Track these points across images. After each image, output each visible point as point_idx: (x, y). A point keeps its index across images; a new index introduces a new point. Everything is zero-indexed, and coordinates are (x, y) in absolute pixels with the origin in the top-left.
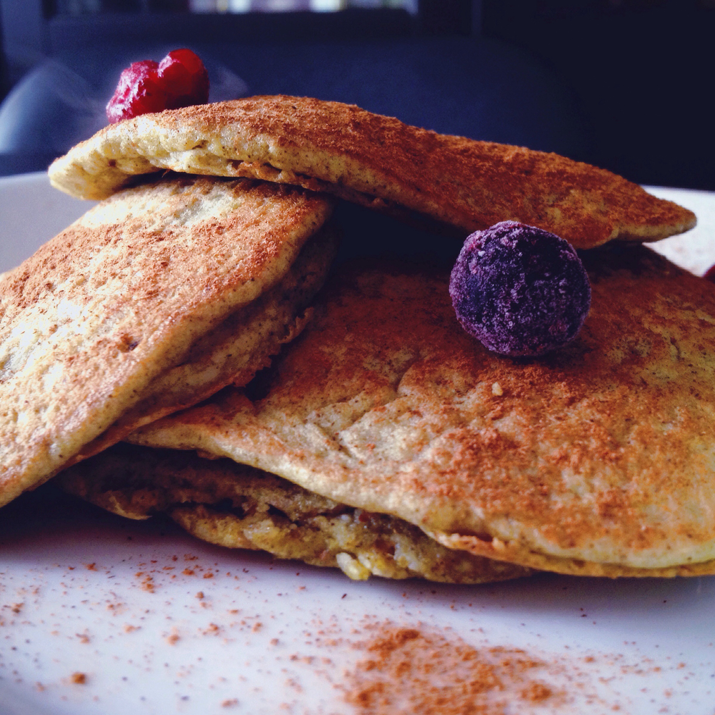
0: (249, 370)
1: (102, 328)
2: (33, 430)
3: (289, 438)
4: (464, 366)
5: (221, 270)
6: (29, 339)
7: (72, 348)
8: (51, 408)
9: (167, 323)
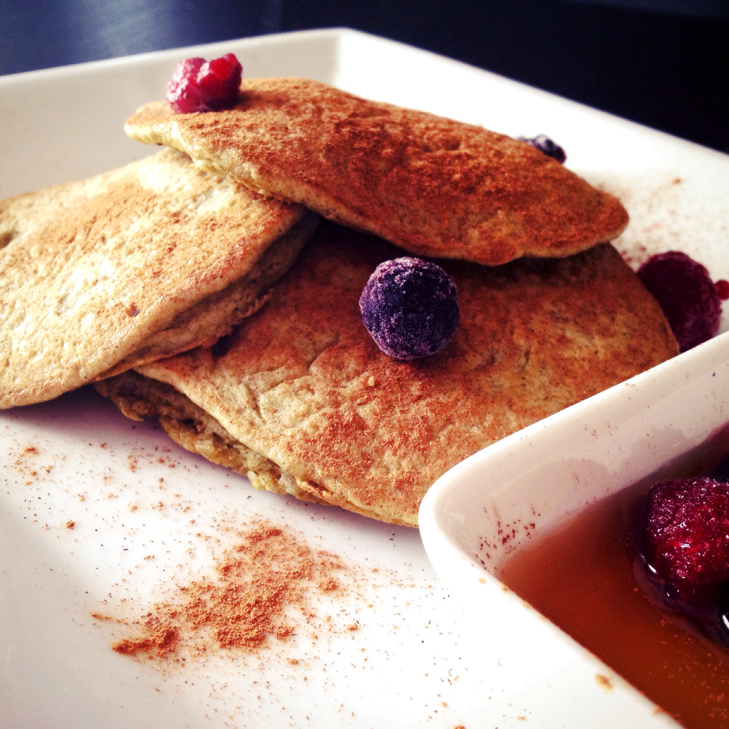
0: (214, 336)
1: (122, 292)
2: (70, 358)
3: (225, 394)
4: (360, 356)
5: (203, 265)
6: (79, 285)
7: (101, 303)
8: (82, 345)
9: (159, 300)
